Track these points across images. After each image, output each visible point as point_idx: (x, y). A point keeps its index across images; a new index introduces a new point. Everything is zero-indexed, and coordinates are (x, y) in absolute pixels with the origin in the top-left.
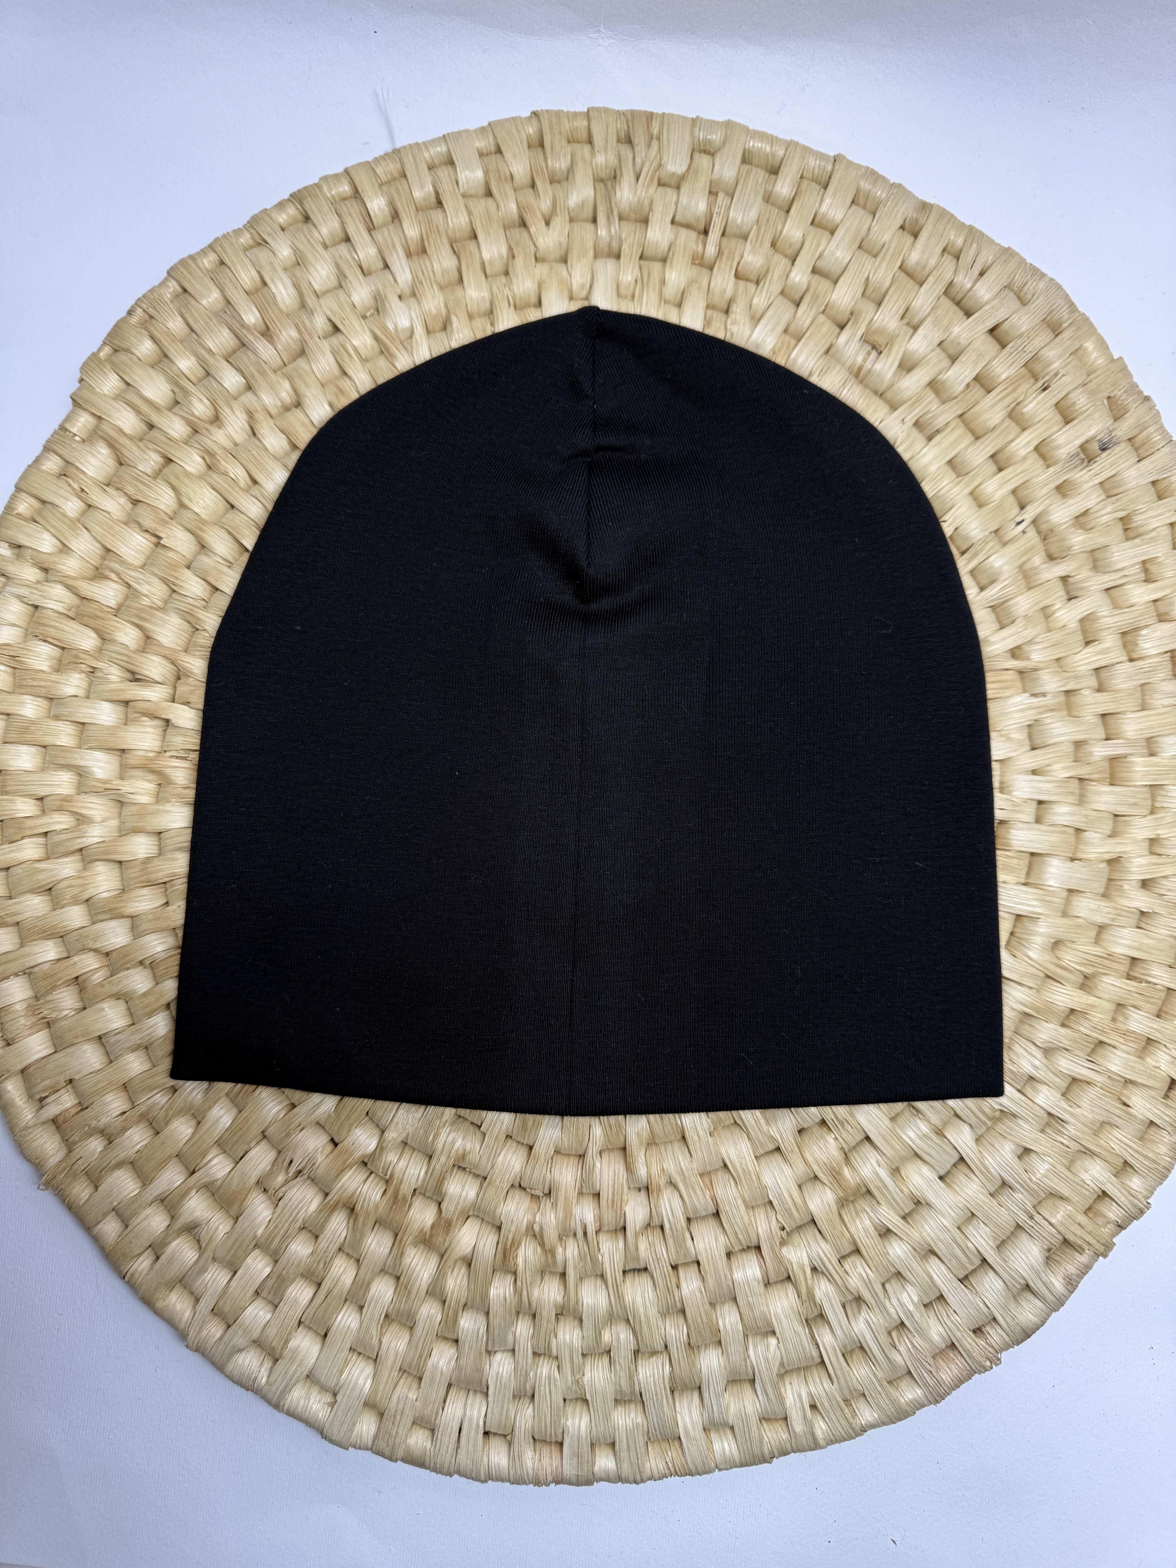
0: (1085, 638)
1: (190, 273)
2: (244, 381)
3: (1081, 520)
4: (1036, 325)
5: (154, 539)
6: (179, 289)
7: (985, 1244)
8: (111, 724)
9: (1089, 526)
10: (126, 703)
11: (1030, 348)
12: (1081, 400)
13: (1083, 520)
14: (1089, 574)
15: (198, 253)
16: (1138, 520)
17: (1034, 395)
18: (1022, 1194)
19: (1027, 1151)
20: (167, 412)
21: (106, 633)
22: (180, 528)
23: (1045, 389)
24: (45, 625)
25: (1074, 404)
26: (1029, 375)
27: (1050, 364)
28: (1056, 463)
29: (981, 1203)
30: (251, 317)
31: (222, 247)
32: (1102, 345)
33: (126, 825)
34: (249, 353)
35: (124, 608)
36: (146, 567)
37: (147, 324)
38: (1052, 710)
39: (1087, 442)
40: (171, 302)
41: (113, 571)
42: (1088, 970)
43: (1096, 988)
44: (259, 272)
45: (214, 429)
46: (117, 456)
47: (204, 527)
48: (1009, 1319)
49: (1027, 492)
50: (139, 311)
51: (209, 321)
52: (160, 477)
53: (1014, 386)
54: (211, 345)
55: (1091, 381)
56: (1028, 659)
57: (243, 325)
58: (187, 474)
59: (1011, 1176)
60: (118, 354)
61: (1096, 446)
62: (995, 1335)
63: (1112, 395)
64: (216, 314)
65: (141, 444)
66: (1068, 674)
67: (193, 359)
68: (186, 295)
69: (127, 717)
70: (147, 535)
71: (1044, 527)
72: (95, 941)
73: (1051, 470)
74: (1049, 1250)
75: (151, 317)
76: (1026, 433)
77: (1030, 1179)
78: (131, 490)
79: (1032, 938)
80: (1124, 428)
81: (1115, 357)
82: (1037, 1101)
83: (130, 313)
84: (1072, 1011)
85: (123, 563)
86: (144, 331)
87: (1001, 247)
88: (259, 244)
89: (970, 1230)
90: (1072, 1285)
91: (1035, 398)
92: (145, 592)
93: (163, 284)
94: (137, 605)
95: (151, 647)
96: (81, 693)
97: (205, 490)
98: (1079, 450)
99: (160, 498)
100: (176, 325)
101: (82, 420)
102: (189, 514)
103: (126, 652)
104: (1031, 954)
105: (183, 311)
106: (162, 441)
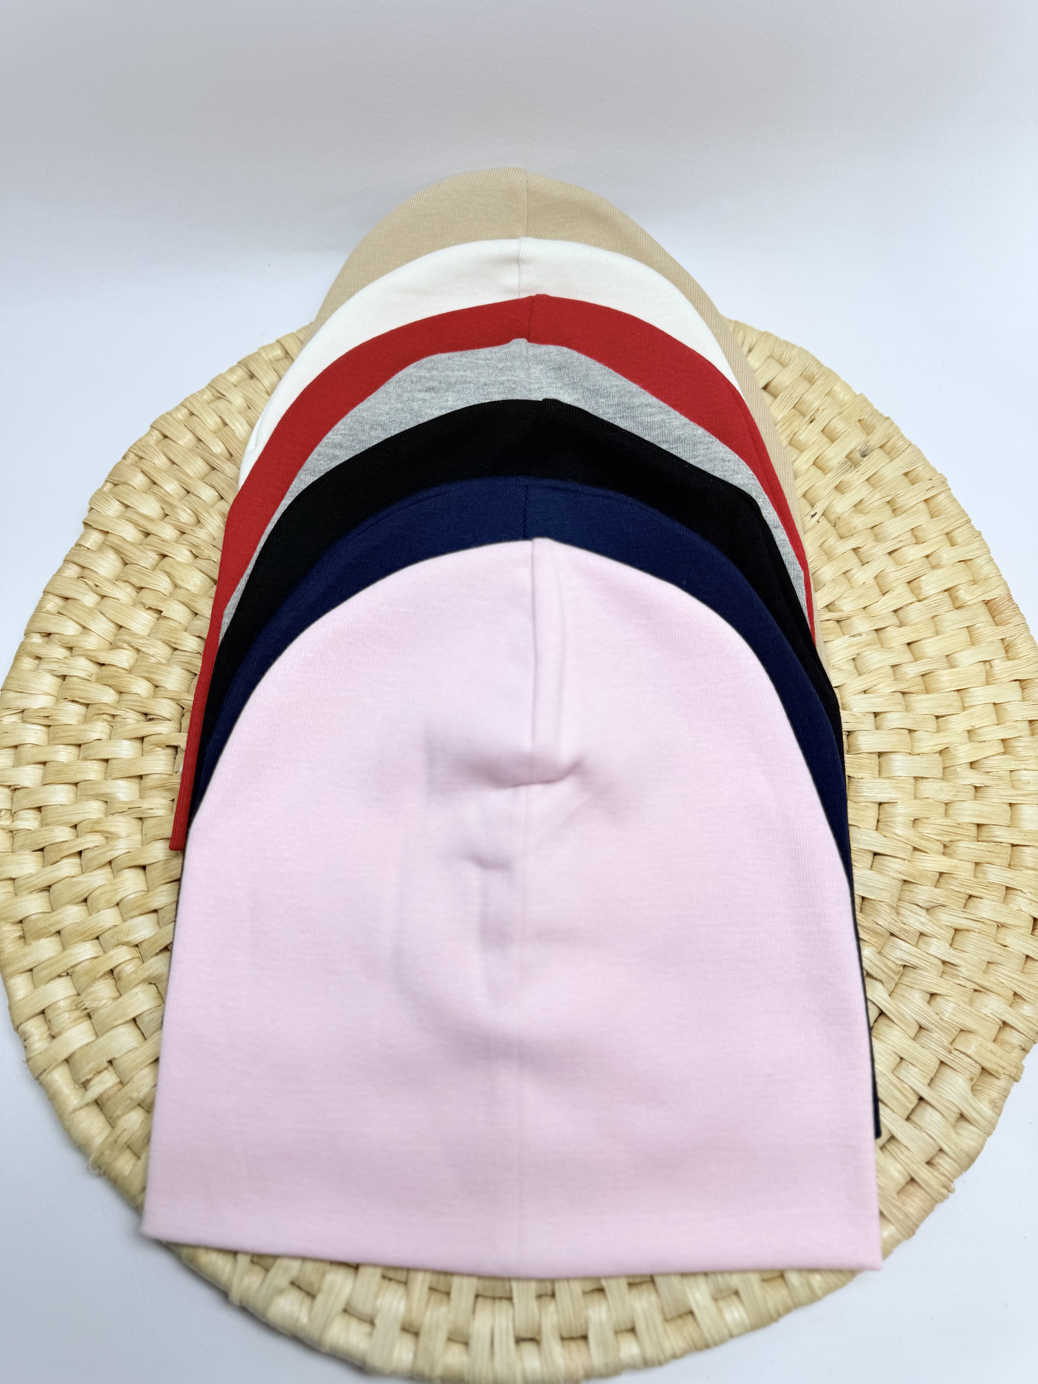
0: (881, 591)
1: (168, 424)
2: (217, 494)
3: (858, 506)
4: (796, 379)
5: (156, 615)
6: (161, 437)
7: (917, 1082)
8: (131, 757)
9: (866, 511)
10: (142, 739)
11: (794, 395)
12: (839, 425)
13: (860, 507)
14: (874, 543)
15: (173, 410)
16: (900, 502)
17: (805, 426)
18: (938, 1034)
19: (933, 995)
20: (159, 522)
21: (122, 687)
22: (176, 602)
23: (811, 422)
24: (72, 689)
25: (835, 428)
26: (798, 414)
27: (812, 404)
28: (830, 470)
29: (905, 1047)
30: (218, 448)
31: (191, 403)
32: (846, 387)
33: (148, 836)
34: (218, 473)
35: (135, 668)
36: (151, 635)
37: (138, 464)
38: (869, 645)
39: (851, 453)
40: (156, 446)
41: (125, 642)
42: (946, 839)
43: (955, 853)
44: (220, 417)
45: (197, 529)
46: (122, 559)
47: (195, 599)
48: (953, 1147)
49: (814, 494)
50: (132, 455)
51: (185, 454)
52: (157, 568)
53: (789, 422)
54: (188, 471)
55: (844, 411)
56: (842, 611)
57: (212, 454)
58: (179, 563)
59: (925, 1018)
60: (118, 487)
61: (857, 455)
62: (945, 1163)
63: (861, 418)
64: (191, 450)
65: (140, 547)
66: (875, 618)
67: (176, 483)
68: (167, 439)
69: (143, 751)
70: (150, 612)
71: (832, 517)
72: (128, 935)
73: (829, 475)
74: (972, 1079)
75: (141, 458)
76: (805, 453)
77: (941, 1019)
78: (135, 581)
79: (895, 819)
80: (876, 439)
81: (858, 393)
82: (931, 952)
83: (124, 458)
84: (941, 874)
85: (133, 634)
86: (136, 468)
87: (760, 332)
88: (219, 398)
89: (902, 1073)
90: (997, 1107)
91: (806, 428)
92: (151, 653)
93: (148, 434)
94: (145, 663)
95: (160, 692)
96: (104, 737)
97: (193, 572)
98: (846, 459)
99: (159, 584)
100: (161, 461)
101: (93, 537)
102: (182, 591)
103: (139, 699)
104: (897, 831)
105: (165, 450)
106: (157, 543)
